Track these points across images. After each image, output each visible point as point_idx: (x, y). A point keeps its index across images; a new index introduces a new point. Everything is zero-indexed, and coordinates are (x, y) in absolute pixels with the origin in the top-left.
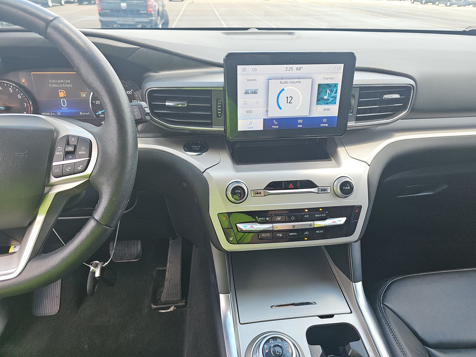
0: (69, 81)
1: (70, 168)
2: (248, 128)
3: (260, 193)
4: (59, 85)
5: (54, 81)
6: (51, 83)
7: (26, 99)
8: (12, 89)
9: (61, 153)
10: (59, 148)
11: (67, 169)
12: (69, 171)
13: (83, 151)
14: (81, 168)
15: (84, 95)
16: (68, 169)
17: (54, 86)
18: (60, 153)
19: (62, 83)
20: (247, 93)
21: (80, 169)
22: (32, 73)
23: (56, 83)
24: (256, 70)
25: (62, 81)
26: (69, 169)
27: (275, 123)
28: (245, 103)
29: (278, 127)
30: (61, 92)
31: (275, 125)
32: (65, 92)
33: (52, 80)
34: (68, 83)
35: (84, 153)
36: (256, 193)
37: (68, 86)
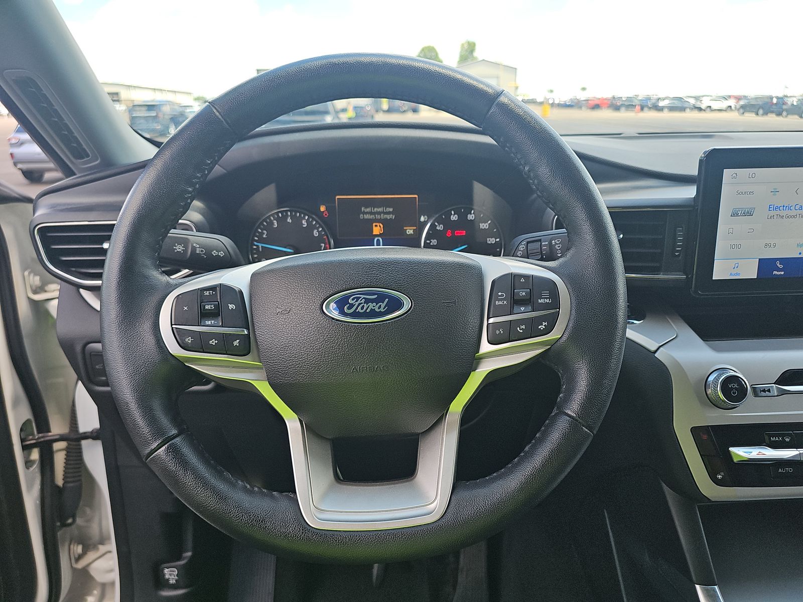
0: (391, 210)
1: (524, 327)
2: (731, 274)
3: (769, 391)
4: (375, 216)
5: (368, 210)
6: (364, 213)
7: (325, 237)
8: (307, 221)
9: (505, 302)
10: (500, 294)
11: (518, 328)
12: (521, 331)
13: (546, 298)
14: (544, 327)
15: (411, 232)
16: (520, 328)
17: (367, 217)
18: (503, 302)
19: (379, 213)
20: (735, 214)
21: (542, 329)
22: (337, 197)
23: (371, 213)
24: (753, 176)
25: (380, 210)
26: (522, 329)
27: (779, 266)
28: (731, 230)
29: (783, 273)
30: (376, 226)
31: (779, 270)
32: (382, 226)
33: (366, 207)
34: (389, 213)
35: (547, 301)
36: (761, 391)
37: (388, 217)
